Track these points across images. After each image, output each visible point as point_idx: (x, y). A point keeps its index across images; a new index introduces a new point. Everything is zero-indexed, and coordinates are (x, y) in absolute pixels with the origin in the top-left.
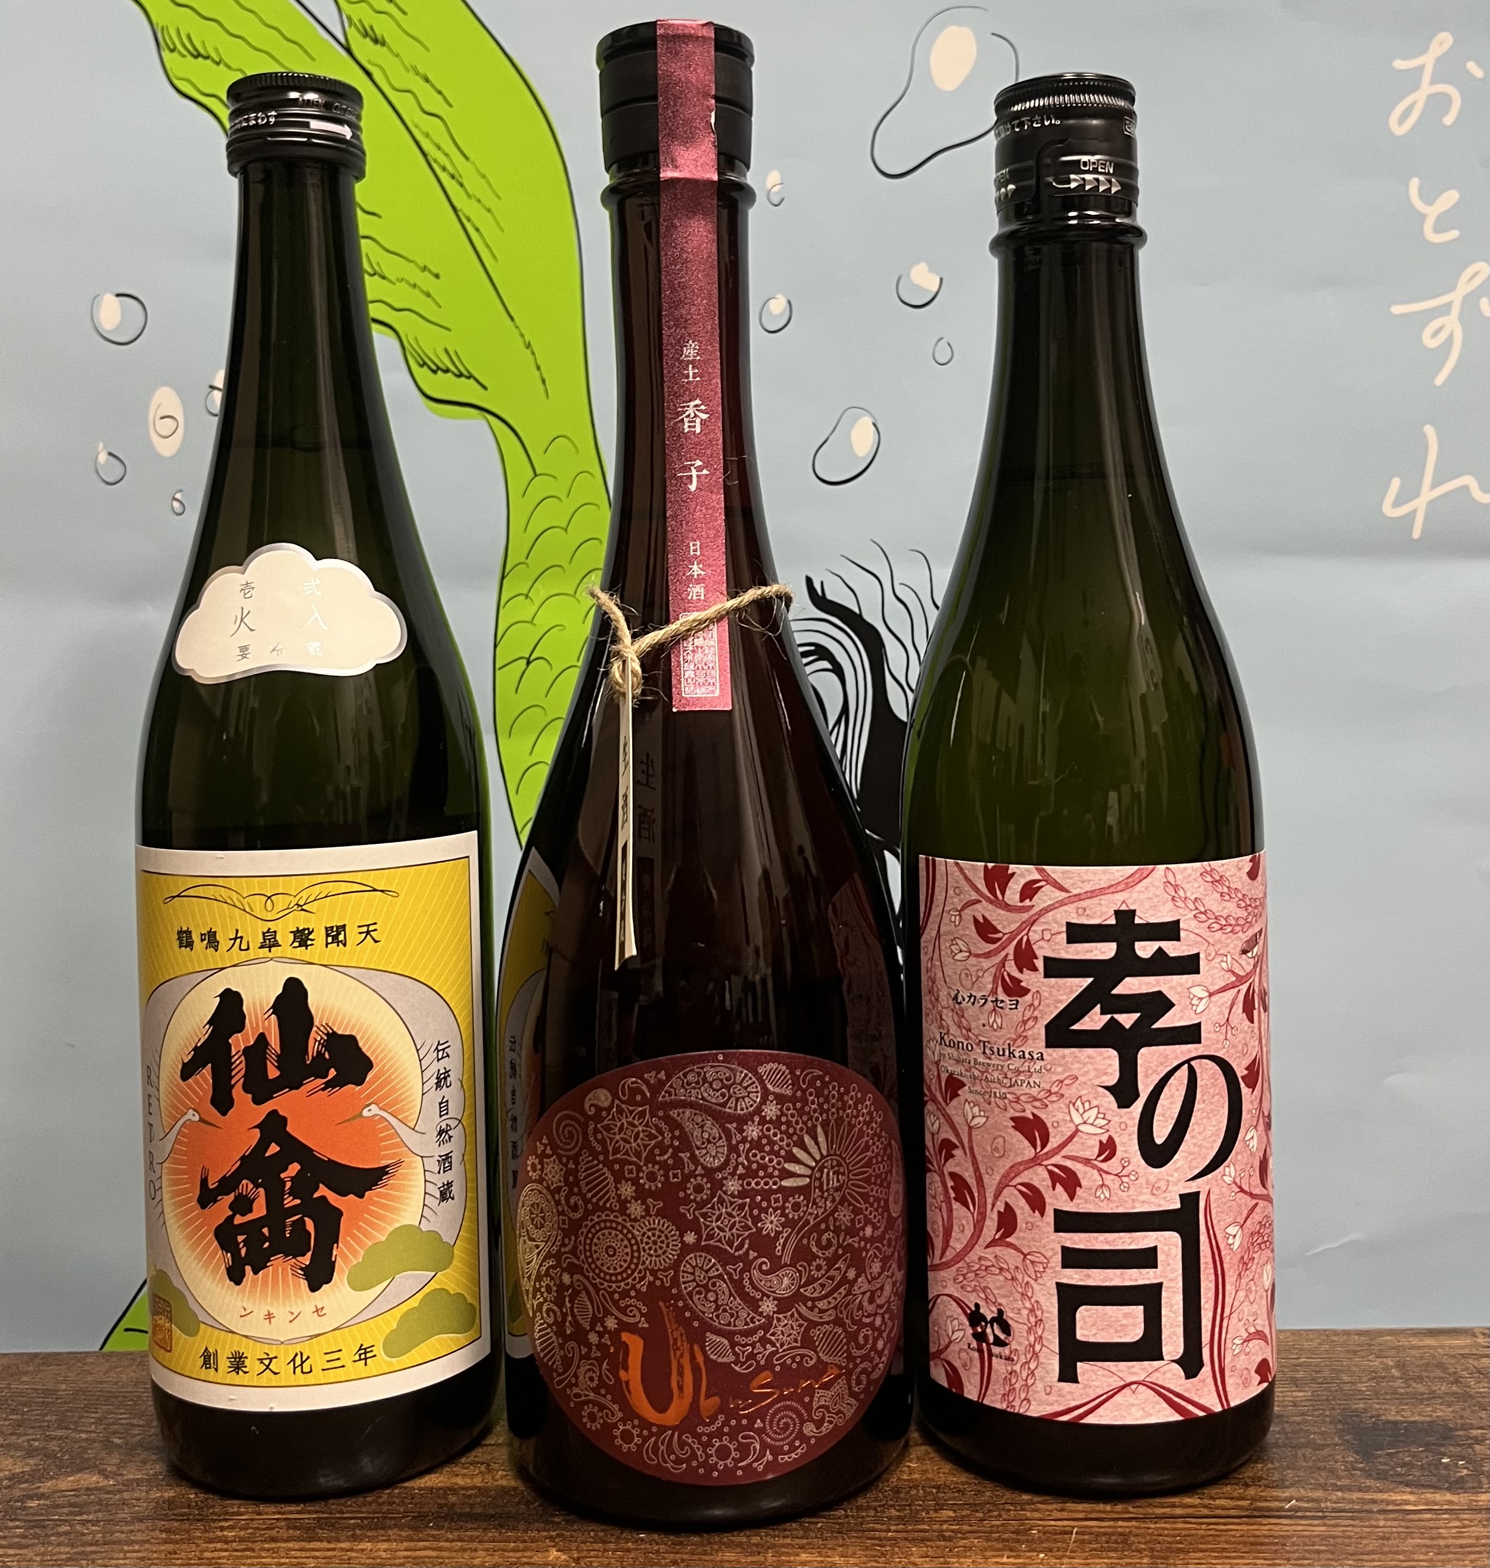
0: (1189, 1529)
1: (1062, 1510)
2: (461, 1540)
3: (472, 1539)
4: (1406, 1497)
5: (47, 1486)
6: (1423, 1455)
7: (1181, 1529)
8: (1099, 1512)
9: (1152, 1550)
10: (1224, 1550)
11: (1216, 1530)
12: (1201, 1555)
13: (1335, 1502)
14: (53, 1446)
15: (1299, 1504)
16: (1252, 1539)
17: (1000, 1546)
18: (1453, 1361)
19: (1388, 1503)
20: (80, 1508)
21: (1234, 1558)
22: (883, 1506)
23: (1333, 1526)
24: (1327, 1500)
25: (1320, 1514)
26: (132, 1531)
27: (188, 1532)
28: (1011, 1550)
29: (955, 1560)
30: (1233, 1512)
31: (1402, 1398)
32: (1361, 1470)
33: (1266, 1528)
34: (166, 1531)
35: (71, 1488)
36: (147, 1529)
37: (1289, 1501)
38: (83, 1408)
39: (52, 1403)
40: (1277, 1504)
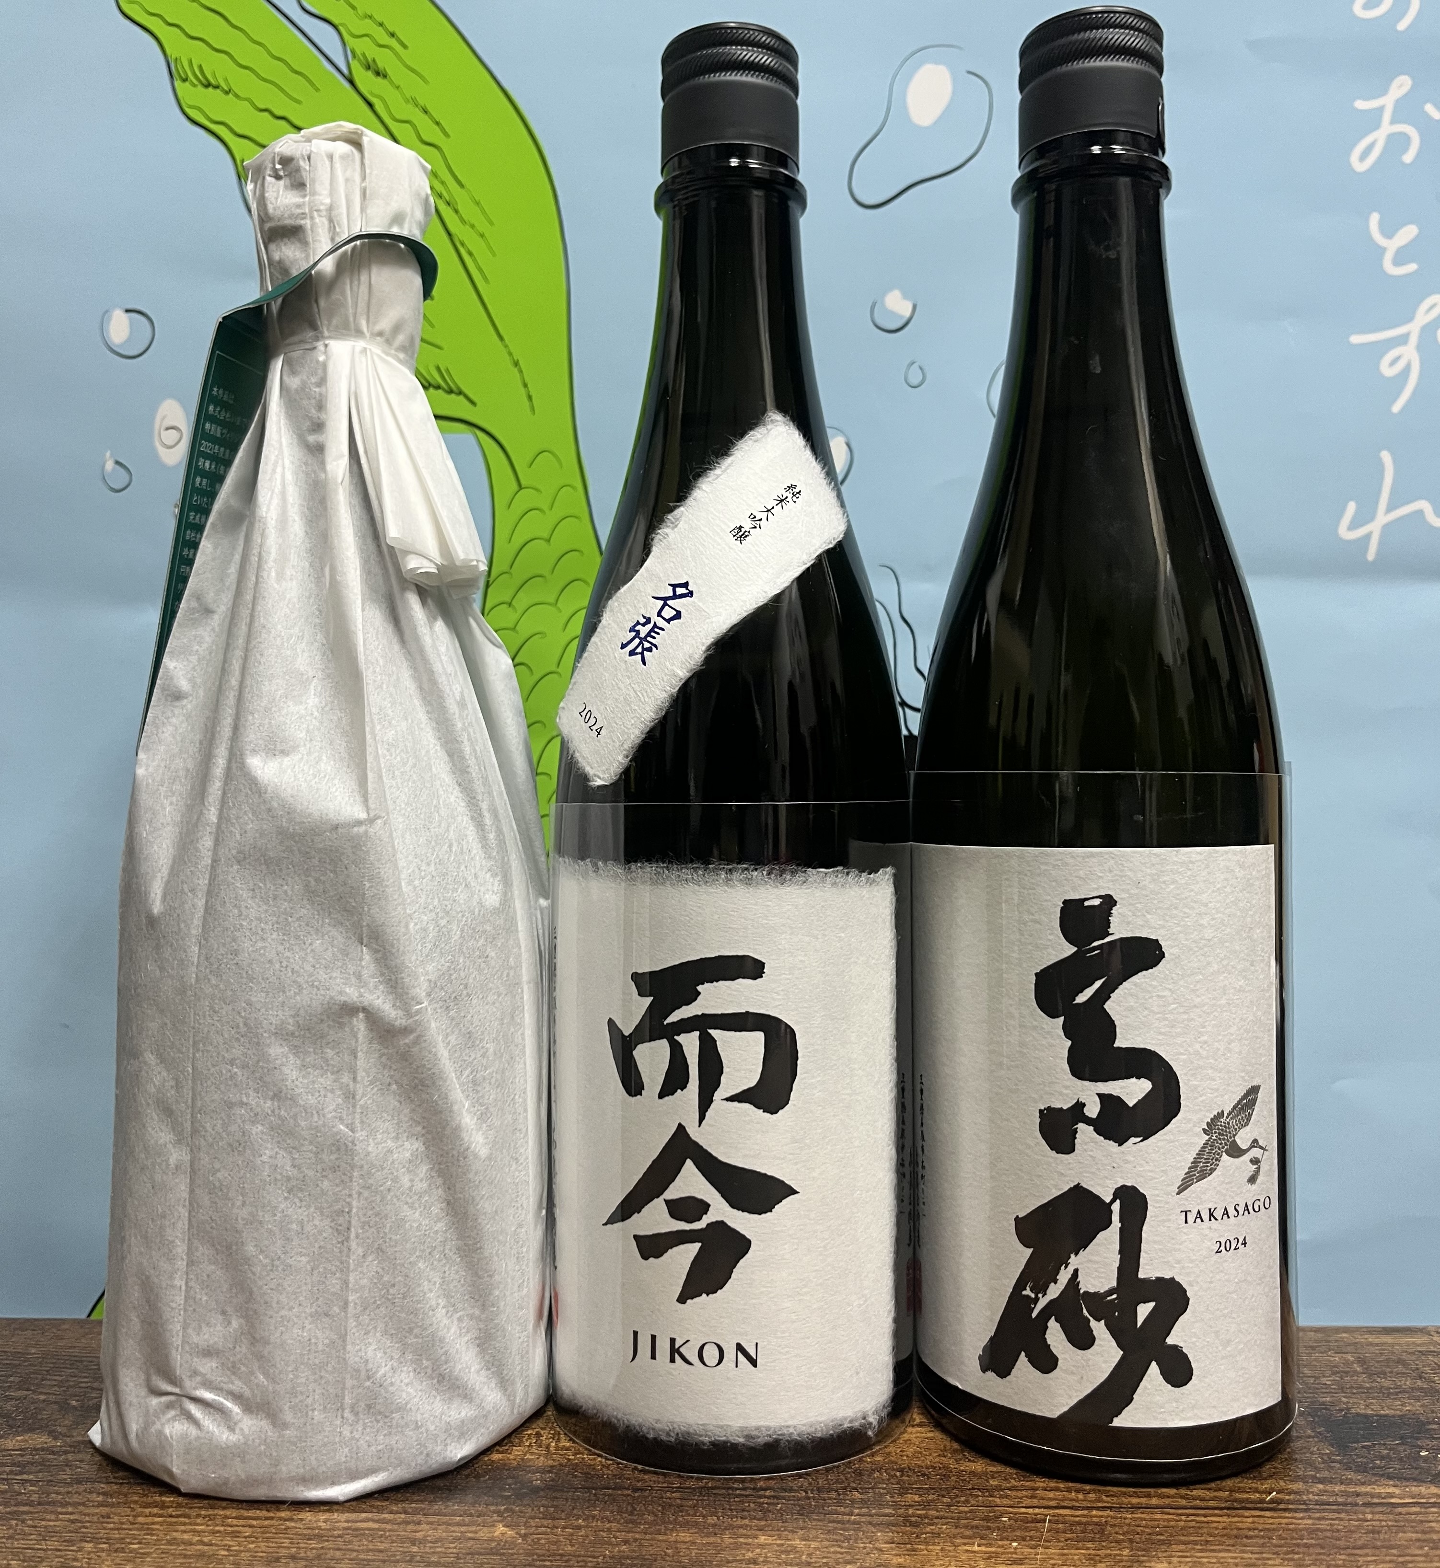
0: (1169, 1520)
1: (1032, 1497)
2: (405, 1512)
3: (415, 1512)
4: (1391, 1490)
6: (1401, 1448)
7: (1159, 1520)
8: (1071, 1500)
9: (1131, 1541)
10: (1207, 1542)
11: (1197, 1522)
12: (1183, 1547)
13: (1318, 1495)
14: (9, 1406)
15: (1280, 1496)
16: (1235, 1532)
17: (968, 1533)
18: (1414, 1358)
19: (1373, 1496)
20: (23, 1467)
21: (1220, 1551)
22: (845, 1488)
23: (1319, 1519)
24: (1308, 1493)
25: (1303, 1507)
26: (68, 1493)
27: (126, 1495)
28: (982, 1538)
29: (922, 1547)
30: (1211, 1504)
31: (1368, 1392)
32: (1340, 1462)
33: (1250, 1520)
34: (104, 1494)
35: (18, 1447)
36: (85, 1491)
37: (1270, 1493)
38: (47, 1371)
39: (20, 1365)
40: (1258, 1495)
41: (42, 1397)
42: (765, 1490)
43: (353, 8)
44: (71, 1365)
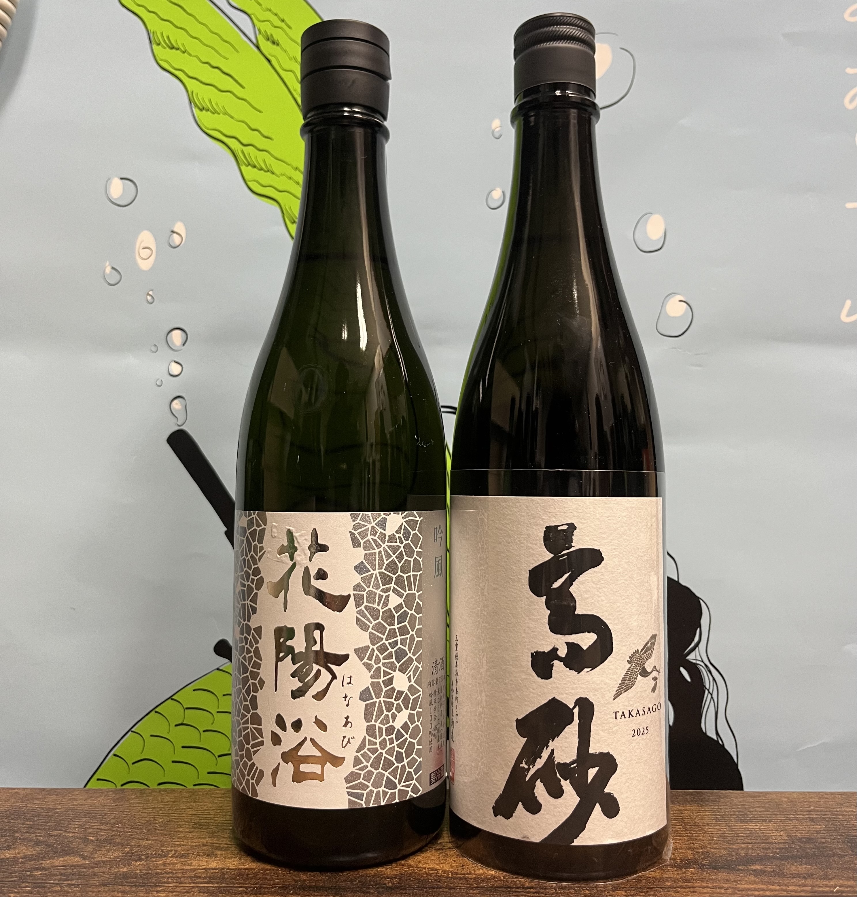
5: (46, 863)
14: (51, 840)
15: (842, 889)
20: (68, 877)
26: (99, 891)
27: (135, 893)
34: (121, 892)
35: (61, 865)
36: (109, 890)
37: (836, 888)
38: (71, 819)
39: (52, 816)
40: (828, 889)
41: (71, 835)
42: (530, 888)
43: (260, 4)
44: (85, 815)
